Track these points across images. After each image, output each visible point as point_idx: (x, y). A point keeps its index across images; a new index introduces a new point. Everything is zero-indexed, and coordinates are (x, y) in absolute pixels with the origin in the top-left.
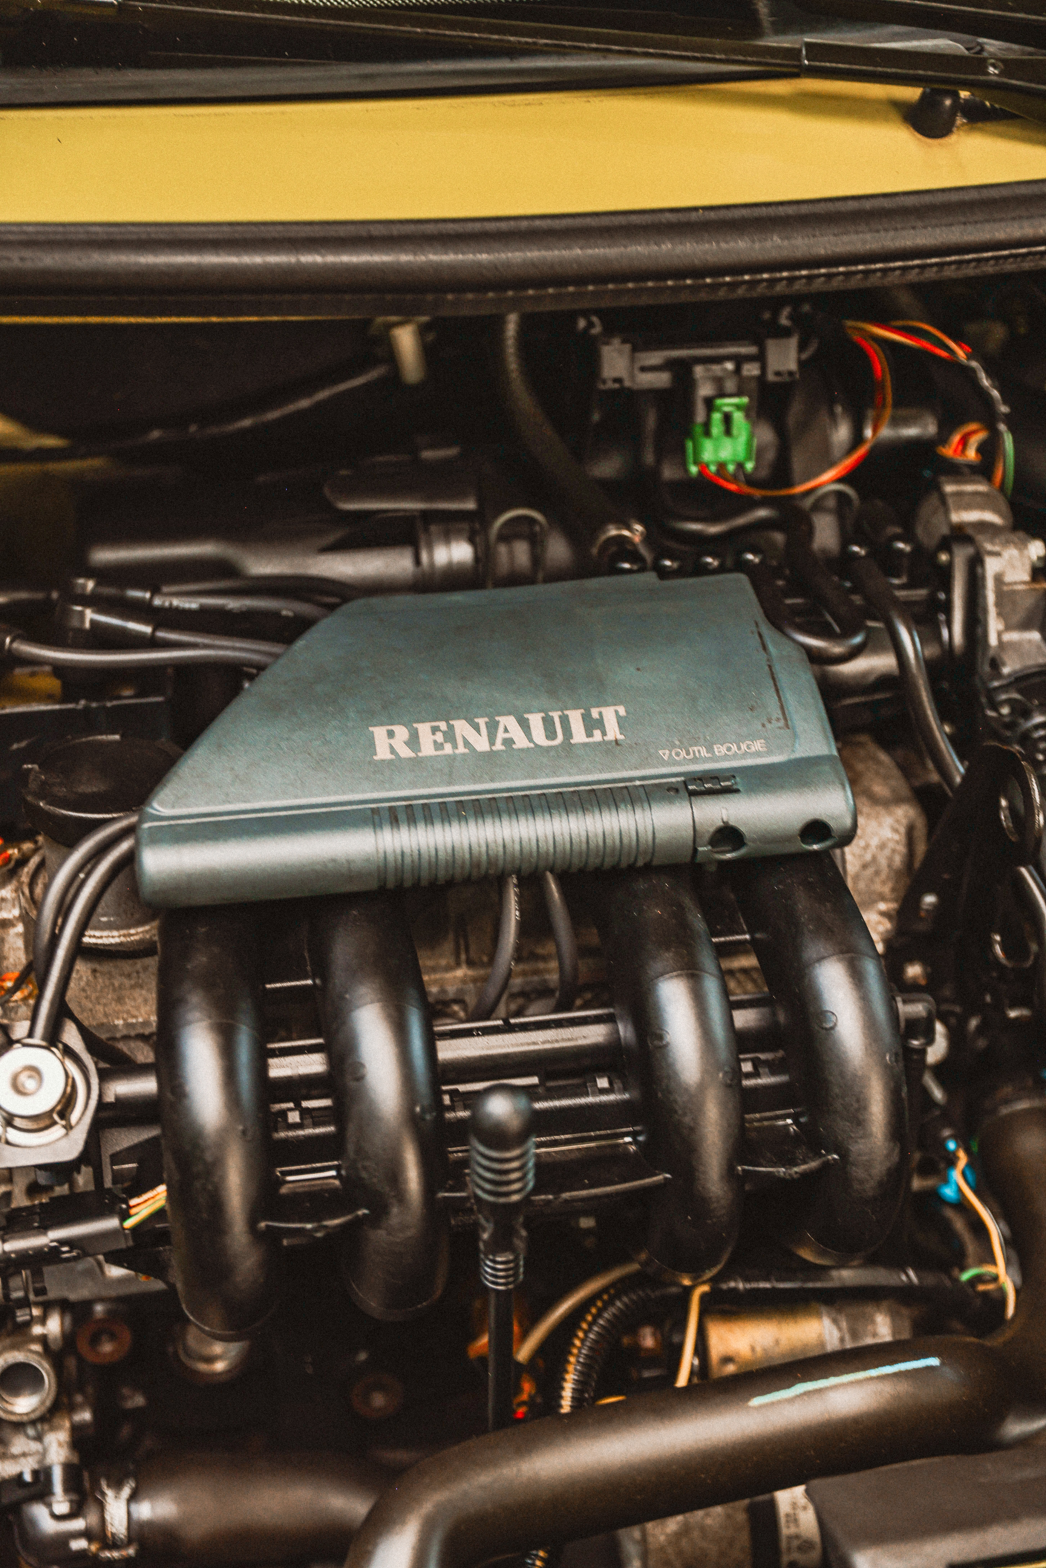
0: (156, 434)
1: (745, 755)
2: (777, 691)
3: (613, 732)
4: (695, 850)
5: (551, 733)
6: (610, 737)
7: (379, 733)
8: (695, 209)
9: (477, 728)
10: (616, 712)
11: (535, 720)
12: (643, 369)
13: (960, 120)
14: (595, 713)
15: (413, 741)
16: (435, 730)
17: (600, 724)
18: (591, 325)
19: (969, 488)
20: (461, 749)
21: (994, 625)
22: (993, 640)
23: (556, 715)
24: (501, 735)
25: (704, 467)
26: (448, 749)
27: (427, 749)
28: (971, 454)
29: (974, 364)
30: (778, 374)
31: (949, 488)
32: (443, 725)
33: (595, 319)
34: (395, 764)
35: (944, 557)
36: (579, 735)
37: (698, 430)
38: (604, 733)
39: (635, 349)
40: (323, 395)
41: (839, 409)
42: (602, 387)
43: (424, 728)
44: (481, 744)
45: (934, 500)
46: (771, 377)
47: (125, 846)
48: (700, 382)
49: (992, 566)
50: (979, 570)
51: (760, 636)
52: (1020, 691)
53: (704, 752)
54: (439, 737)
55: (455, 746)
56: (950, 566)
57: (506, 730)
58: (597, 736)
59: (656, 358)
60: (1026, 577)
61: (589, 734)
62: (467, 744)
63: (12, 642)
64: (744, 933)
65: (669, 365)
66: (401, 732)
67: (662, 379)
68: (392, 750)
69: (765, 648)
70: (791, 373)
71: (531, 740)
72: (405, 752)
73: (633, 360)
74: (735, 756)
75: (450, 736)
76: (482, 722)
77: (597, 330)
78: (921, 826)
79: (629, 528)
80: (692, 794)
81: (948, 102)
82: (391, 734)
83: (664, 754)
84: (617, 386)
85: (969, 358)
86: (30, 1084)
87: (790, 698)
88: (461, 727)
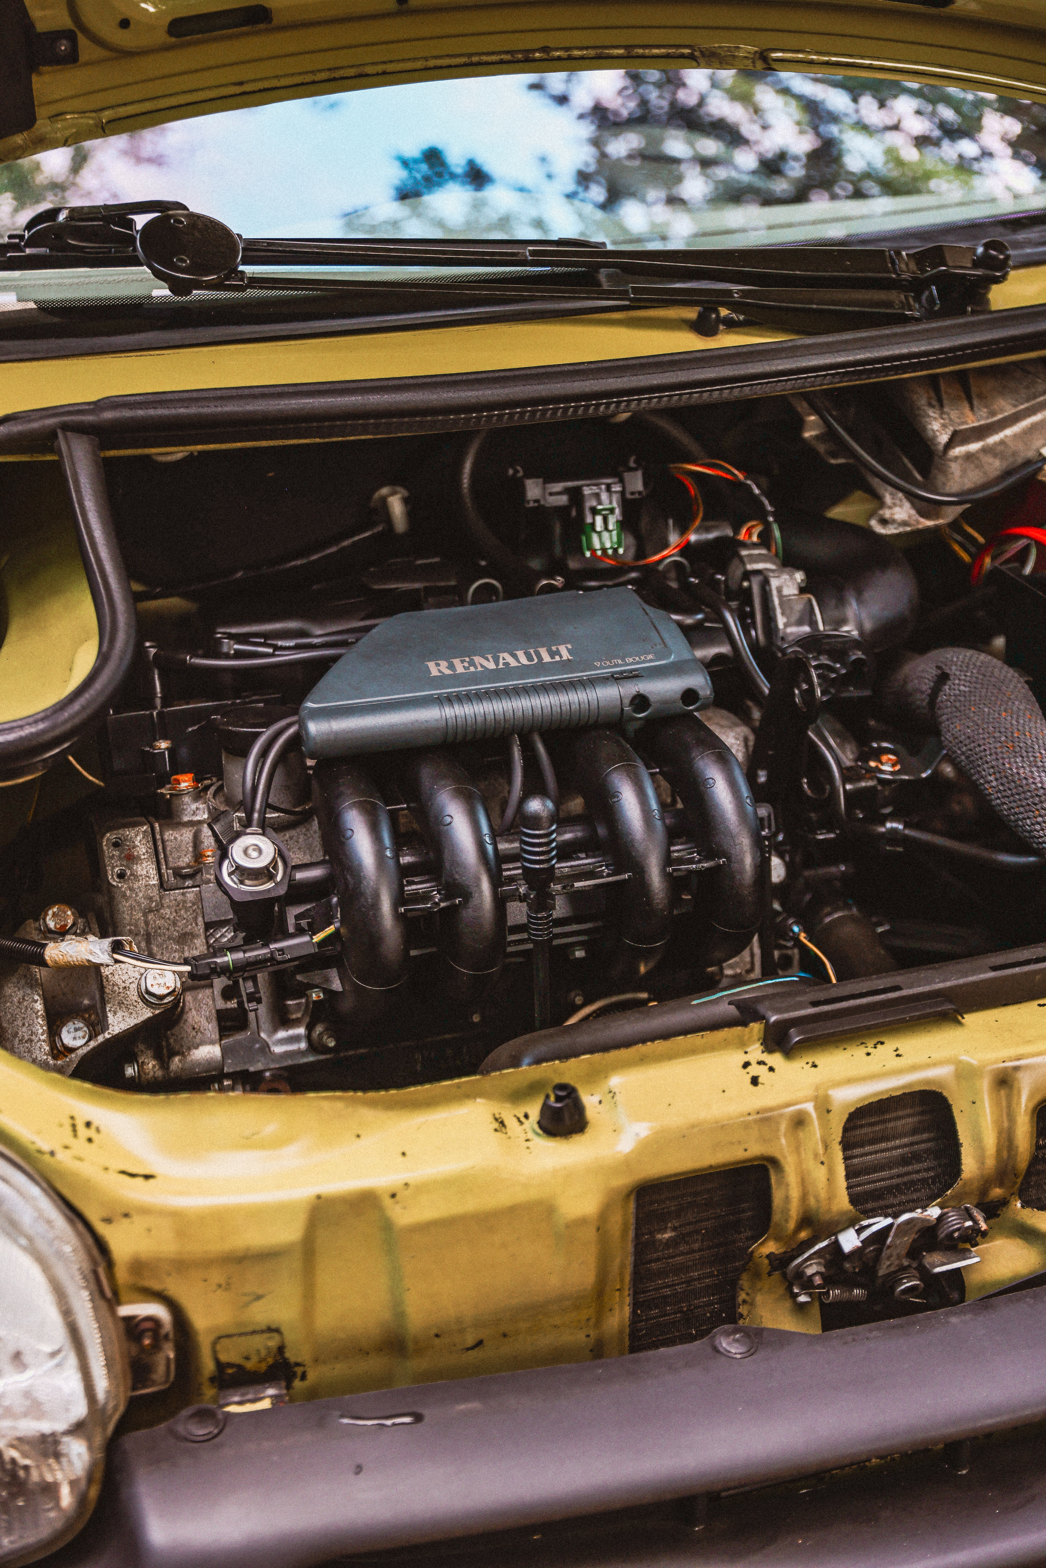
0: (240, 574)
1: (644, 662)
2: (658, 632)
3: (566, 655)
4: (622, 710)
5: (530, 658)
6: (565, 658)
7: (431, 665)
8: (583, 363)
9: (488, 660)
10: (567, 648)
11: (520, 654)
12: (551, 494)
13: (721, 327)
14: (554, 648)
15: (451, 666)
16: (462, 662)
17: (558, 653)
18: (516, 471)
19: (756, 552)
20: (480, 669)
21: (781, 621)
22: (781, 625)
23: (532, 651)
24: (501, 661)
25: (594, 551)
26: (472, 669)
27: (460, 669)
28: (755, 539)
29: (749, 482)
30: (632, 493)
31: (744, 553)
32: (467, 659)
33: (519, 468)
34: (443, 677)
35: (745, 584)
36: (547, 658)
37: (588, 529)
38: (561, 657)
39: (545, 482)
40: (346, 543)
41: (671, 522)
42: (527, 506)
43: (456, 662)
44: (491, 666)
45: (736, 562)
46: (628, 496)
47: (292, 730)
48: (587, 497)
49: (774, 583)
50: (767, 588)
51: (644, 610)
52: (799, 646)
53: (620, 662)
54: (466, 664)
55: (476, 667)
56: (750, 588)
57: (504, 659)
58: (557, 658)
59: (558, 487)
60: (796, 592)
61: (552, 657)
62: (482, 666)
63: (191, 658)
64: (654, 768)
65: (567, 491)
66: (444, 664)
67: (563, 500)
68: (440, 671)
69: (647, 614)
70: (640, 493)
71: (519, 662)
72: (448, 672)
73: (544, 489)
74: (638, 663)
75: (472, 663)
76: (489, 656)
77: (521, 474)
78: (752, 737)
79: (555, 580)
80: (617, 679)
81: (714, 316)
82: (438, 665)
83: (598, 664)
84: (536, 505)
85: (746, 478)
86: (255, 854)
87: (665, 635)
88: (478, 659)
